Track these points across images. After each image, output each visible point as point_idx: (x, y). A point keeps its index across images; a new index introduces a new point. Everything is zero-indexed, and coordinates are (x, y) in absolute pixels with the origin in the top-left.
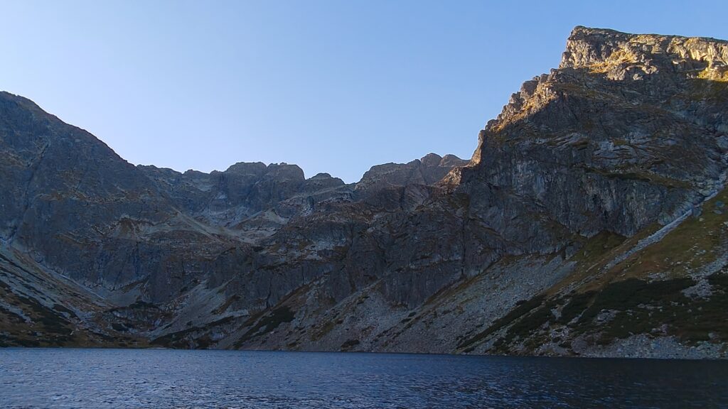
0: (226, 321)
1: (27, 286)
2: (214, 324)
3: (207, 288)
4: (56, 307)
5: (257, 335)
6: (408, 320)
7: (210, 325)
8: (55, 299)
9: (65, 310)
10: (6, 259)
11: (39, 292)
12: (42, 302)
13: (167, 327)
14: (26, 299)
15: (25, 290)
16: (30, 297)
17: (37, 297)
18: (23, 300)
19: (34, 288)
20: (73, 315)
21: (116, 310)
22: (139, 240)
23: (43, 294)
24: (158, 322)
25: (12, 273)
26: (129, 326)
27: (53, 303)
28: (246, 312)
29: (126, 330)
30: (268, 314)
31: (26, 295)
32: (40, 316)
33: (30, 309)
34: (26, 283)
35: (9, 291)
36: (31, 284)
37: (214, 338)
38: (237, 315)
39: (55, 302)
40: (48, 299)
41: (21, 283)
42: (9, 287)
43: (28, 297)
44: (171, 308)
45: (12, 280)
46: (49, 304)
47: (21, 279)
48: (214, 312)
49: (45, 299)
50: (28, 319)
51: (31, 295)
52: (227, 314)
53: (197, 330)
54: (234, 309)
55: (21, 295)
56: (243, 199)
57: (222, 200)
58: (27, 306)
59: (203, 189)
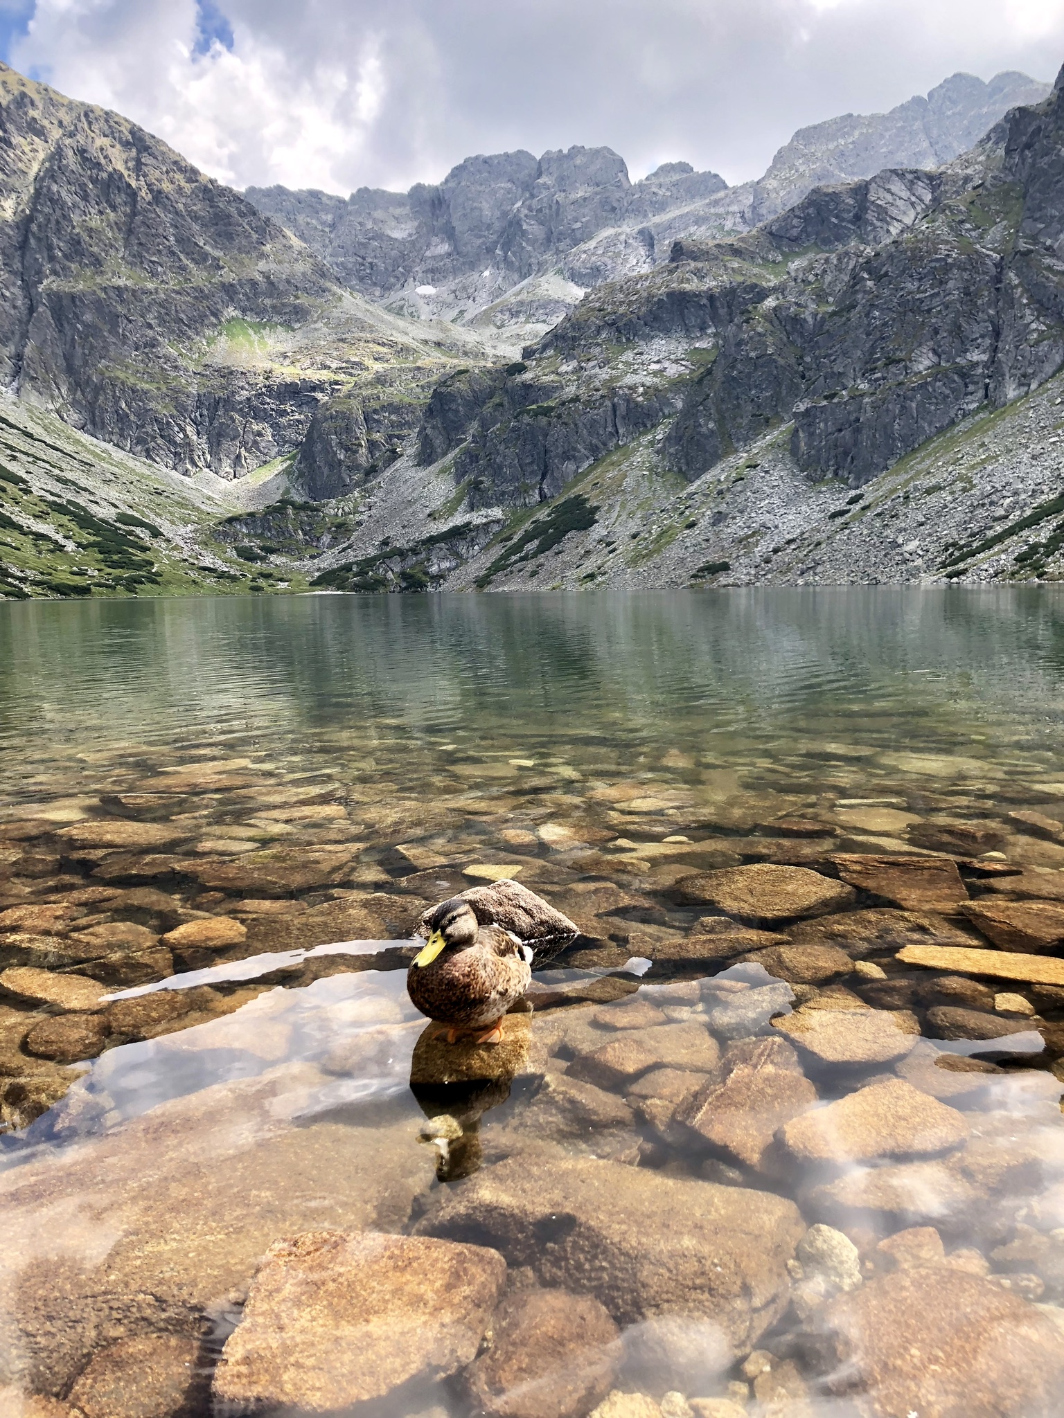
0: (458, 533)
1: (59, 479)
2: (432, 540)
3: (418, 465)
4: (124, 519)
5: (522, 559)
6: (842, 513)
7: (424, 542)
8: (116, 503)
9: (142, 524)
10: (12, 426)
11: (85, 490)
12: (93, 509)
13: (344, 550)
14: (60, 505)
15: (57, 488)
16: (69, 502)
17: (82, 500)
18: (60, 509)
19: (74, 484)
20: (156, 533)
21: (237, 519)
22: (264, 367)
23: (91, 493)
24: (328, 541)
25: (28, 455)
26: (269, 550)
27: (113, 511)
28: (497, 513)
29: (263, 559)
30: (543, 515)
31: (59, 496)
32: (92, 538)
33: (72, 525)
34: (56, 472)
35: (27, 491)
36: (69, 475)
38: (478, 518)
39: (116, 507)
40: (103, 503)
41: (48, 473)
42: (25, 482)
43: (64, 502)
44: (346, 509)
45: (32, 468)
46: (104, 512)
47: (47, 466)
48: (433, 516)
49: (96, 503)
50: (70, 546)
51: (70, 496)
52: (458, 519)
53: (401, 553)
54: (472, 507)
55: (51, 498)
56: (490, 250)
57: (441, 257)
58: (65, 519)
59: (398, 234)
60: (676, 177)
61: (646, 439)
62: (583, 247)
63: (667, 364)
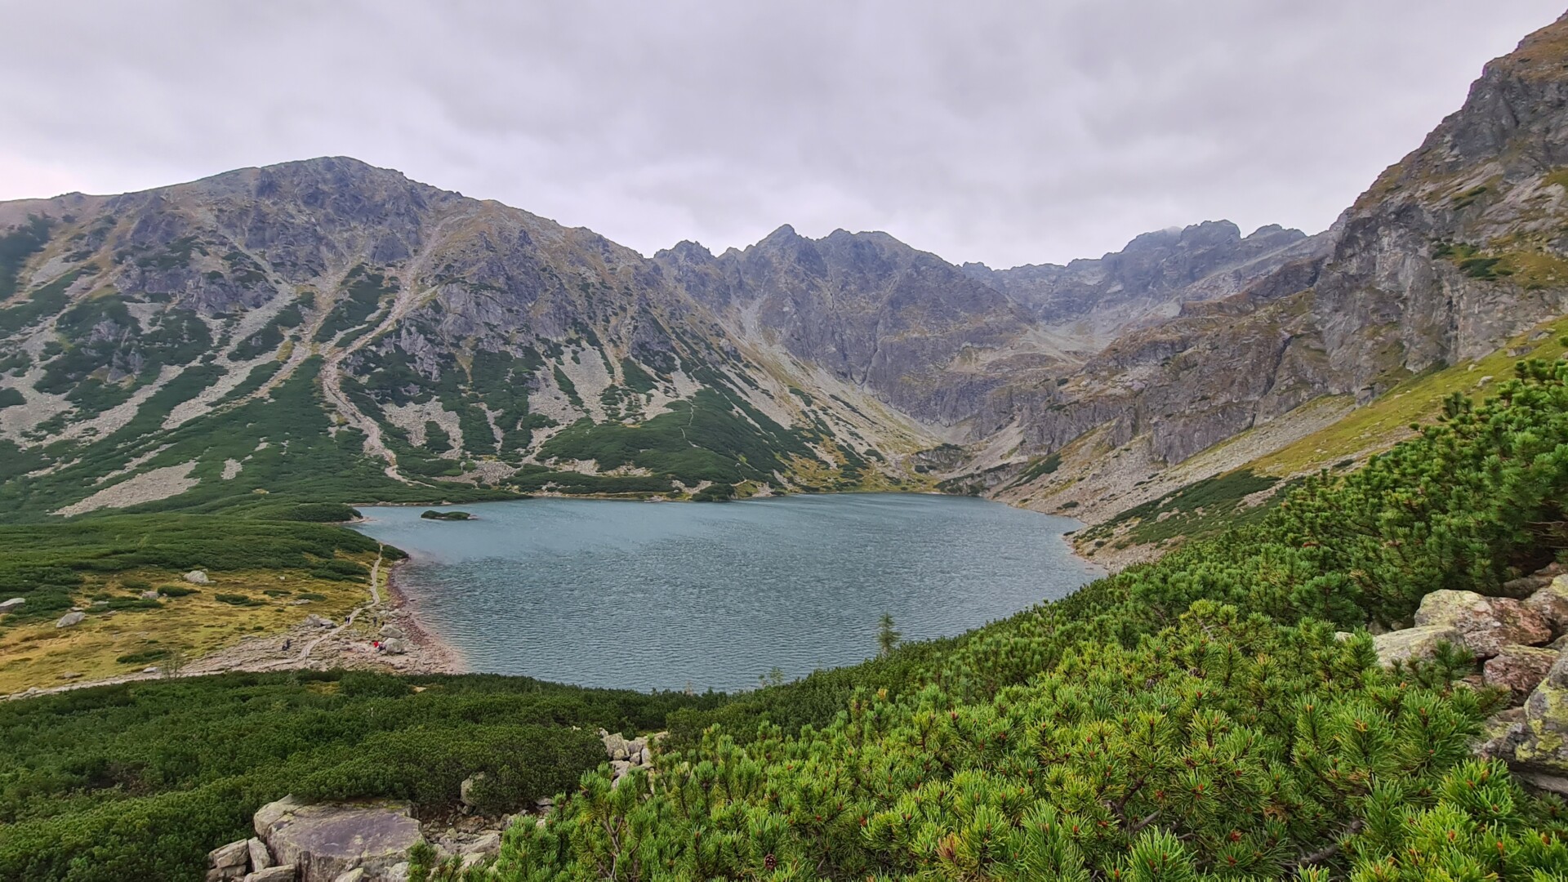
0: (1002, 468)
1: (852, 434)
2: (995, 469)
3: (1017, 427)
4: (870, 453)
7: (991, 470)
8: (873, 444)
9: (875, 453)
11: (860, 438)
12: (858, 448)
13: (961, 470)
15: (847, 437)
16: (849, 445)
17: (854, 444)
18: (841, 448)
19: (857, 435)
20: (881, 459)
21: (921, 453)
22: (974, 371)
23: (863, 440)
24: (959, 464)
25: (847, 421)
26: (931, 468)
27: (867, 448)
28: (1026, 458)
29: (926, 472)
30: (1042, 462)
31: (846, 442)
32: (847, 462)
33: (842, 456)
34: (854, 429)
35: (833, 440)
36: (856, 431)
37: (986, 485)
38: (1018, 460)
39: (871, 446)
40: (865, 445)
41: (849, 430)
42: (834, 435)
43: (845, 445)
45: (843, 428)
46: (861, 449)
47: (851, 427)
48: (1001, 457)
49: (861, 444)
50: (833, 466)
51: (852, 442)
55: (841, 443)
56: (1145, 287)
57: (1115, 293)
58: (840, 454)
59: (1091, 283)
60: (1269, 234)
61: (1105, 425)
62: (1196, 284)
63: (1135, 382)
